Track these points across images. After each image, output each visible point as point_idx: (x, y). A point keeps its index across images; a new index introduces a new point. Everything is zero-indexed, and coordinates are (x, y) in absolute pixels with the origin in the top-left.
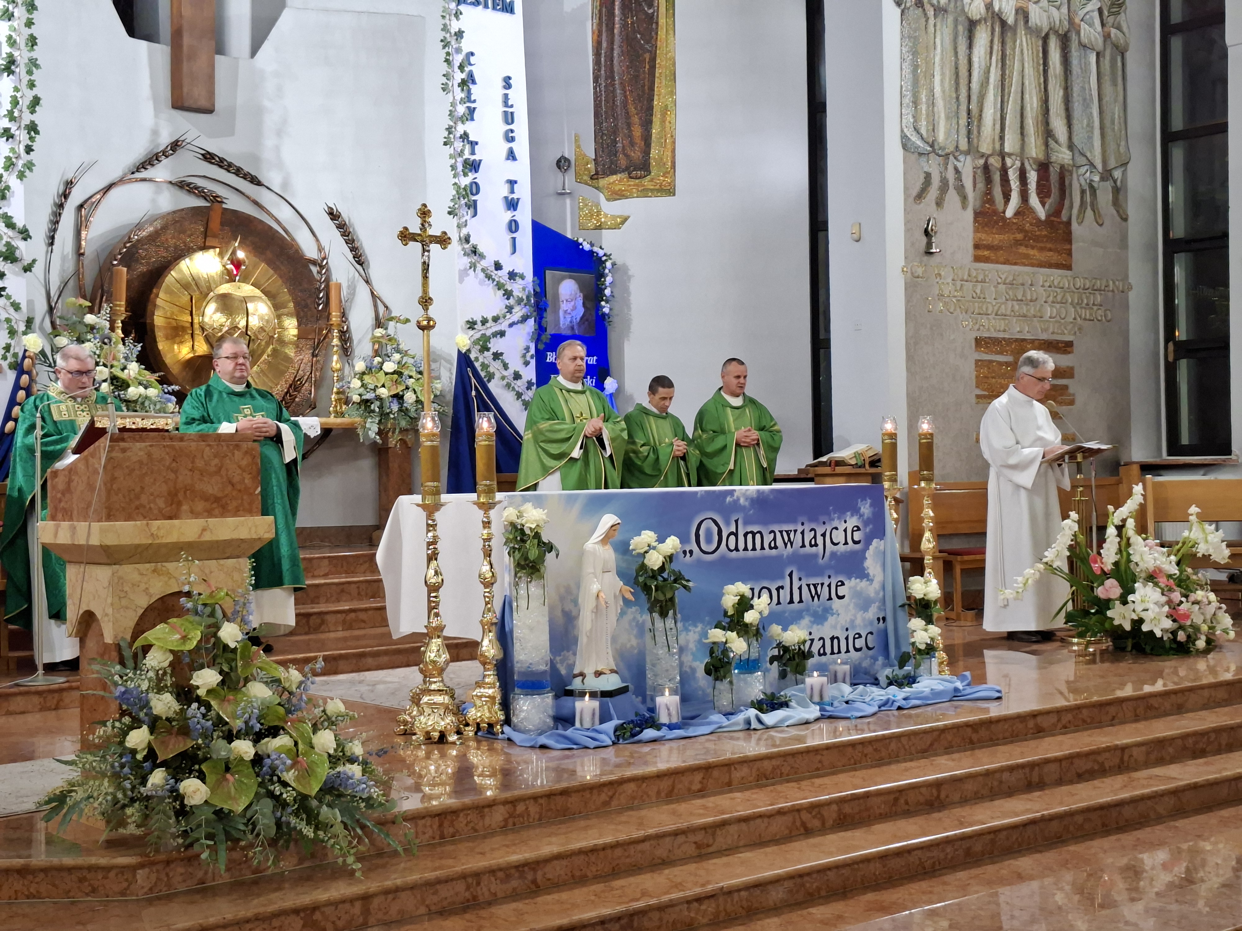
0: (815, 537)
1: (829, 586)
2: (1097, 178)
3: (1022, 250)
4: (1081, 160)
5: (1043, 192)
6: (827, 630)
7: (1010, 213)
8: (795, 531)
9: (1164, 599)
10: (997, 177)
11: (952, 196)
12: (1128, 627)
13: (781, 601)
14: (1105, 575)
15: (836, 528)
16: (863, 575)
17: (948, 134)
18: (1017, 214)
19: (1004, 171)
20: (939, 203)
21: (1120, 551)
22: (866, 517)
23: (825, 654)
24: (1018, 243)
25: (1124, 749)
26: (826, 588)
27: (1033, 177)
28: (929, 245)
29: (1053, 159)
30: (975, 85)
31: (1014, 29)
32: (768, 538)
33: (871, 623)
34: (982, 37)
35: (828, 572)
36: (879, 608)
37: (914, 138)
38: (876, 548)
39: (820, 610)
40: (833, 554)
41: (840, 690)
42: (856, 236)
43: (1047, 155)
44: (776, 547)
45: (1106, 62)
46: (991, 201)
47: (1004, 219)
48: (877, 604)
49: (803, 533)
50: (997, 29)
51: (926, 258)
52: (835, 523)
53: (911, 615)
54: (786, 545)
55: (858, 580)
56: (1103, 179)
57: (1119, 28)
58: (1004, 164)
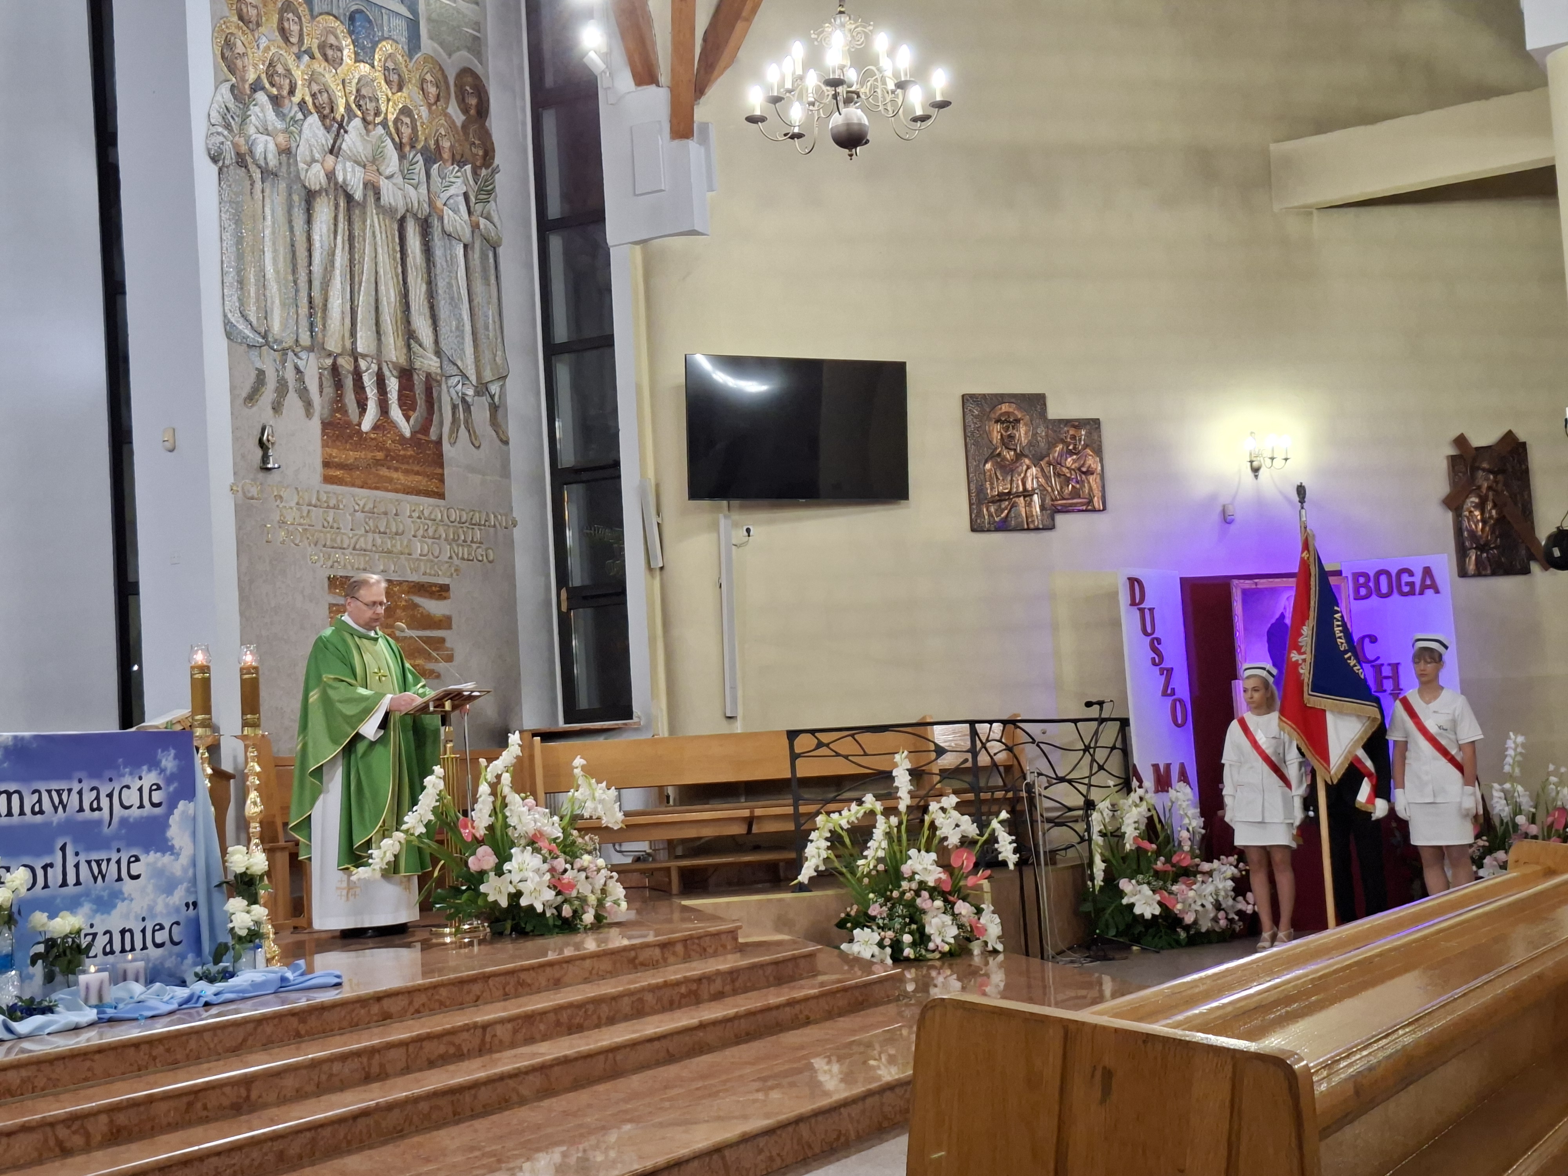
0: (98, 798)
1: (118, 862)
2: (470, 392)
3: (384, 472)
4: (451, 370)
5: (406, 404)
6: (115, 921)
7: (366, 426)
8: (70, 791)
9: (546, 867)
10: (349, 383)
11: (292, 400)
12: (504, 903)
13: (50, 883)
14: (479, 842)
15: (128, 787)
16: (164, 846)
17: (284, 326)
18: (376, 427)
19: (358, 375)
20: (277, 408)
21: (494, 811)
22: (168, 772)
23: (112, 952)
24: (378, 463)
25: (485, 1027)
26: (113, 866)
27: (393, 385)
28: (265, 458)
29: (417, 365)
30: (317, 268)
31: (363, 205)
32: (30, 801)
33: (177, 910)
34: (323, 212)
35: (115, 845)
36: (188, 890)
37: (242, 326)
38: (183, 812)
39: (105, 894)
40: (124, 821)
41: (129, 991)
42: (169, 445)
43: (410, 360)
44: (41, 812)
45: (476, 255)
46: (343, 410)
47: (359, 432)
48: (185, 885)
49: (80, 793)
50: (342, 204)
51: (261, 475)
52: (127, 780)
53: (231, 896)
54: (56, 809)
55: (159, 854)
56: (478, 393)
57: (488, 218)
58: (357, 367)
